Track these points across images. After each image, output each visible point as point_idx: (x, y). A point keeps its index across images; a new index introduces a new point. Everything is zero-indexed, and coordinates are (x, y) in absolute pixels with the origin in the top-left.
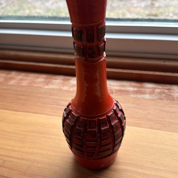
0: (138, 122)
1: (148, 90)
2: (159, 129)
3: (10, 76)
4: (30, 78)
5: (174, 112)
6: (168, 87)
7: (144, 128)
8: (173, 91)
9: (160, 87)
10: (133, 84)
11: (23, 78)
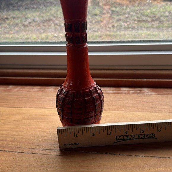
0: (119, 108)
1: (124, 92)
2: (135, 111)
3: (8, 89)
4: (26, 89)
5: (145, 101)
6: (140, 89)
7: (124, 111)
8: (144, 91)
9: (133, 90)
10: (112, 89)
11: (19, 89)
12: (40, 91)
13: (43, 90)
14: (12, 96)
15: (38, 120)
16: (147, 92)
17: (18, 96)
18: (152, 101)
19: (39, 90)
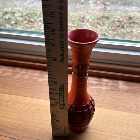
0: (100, 104)
1: (104, 84)
2: (111, 109)
3: (15, 71)
4: (29, 73)
5: (119, 99)
6: (116, 81)
7: (103, 108)
8: (119, 84)
9: (111, 82)
10: (95, 79)
11: (24, 73)
12: (40, 76)
13: (42, 75)
14: (20, 83)
15: (40, 112)
16: (121, 86)
17: (25, 84)
18: (124, 100)
19: (39, 74)
